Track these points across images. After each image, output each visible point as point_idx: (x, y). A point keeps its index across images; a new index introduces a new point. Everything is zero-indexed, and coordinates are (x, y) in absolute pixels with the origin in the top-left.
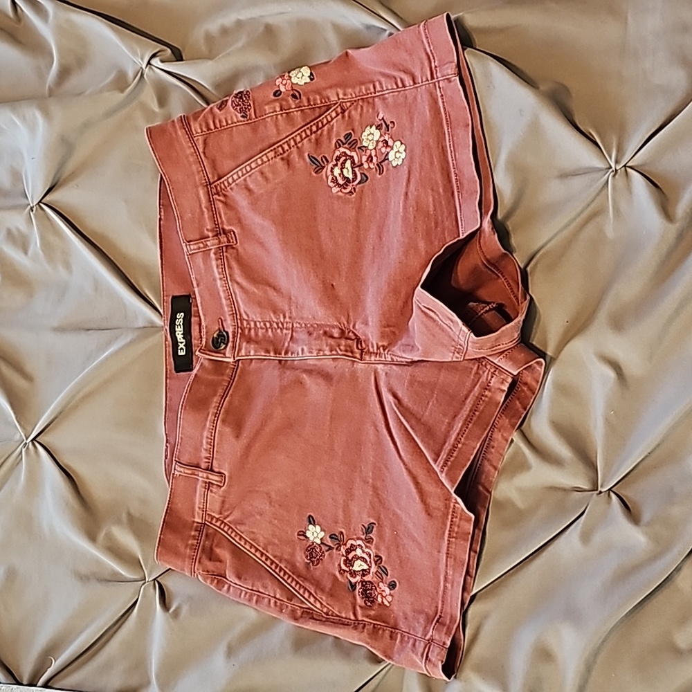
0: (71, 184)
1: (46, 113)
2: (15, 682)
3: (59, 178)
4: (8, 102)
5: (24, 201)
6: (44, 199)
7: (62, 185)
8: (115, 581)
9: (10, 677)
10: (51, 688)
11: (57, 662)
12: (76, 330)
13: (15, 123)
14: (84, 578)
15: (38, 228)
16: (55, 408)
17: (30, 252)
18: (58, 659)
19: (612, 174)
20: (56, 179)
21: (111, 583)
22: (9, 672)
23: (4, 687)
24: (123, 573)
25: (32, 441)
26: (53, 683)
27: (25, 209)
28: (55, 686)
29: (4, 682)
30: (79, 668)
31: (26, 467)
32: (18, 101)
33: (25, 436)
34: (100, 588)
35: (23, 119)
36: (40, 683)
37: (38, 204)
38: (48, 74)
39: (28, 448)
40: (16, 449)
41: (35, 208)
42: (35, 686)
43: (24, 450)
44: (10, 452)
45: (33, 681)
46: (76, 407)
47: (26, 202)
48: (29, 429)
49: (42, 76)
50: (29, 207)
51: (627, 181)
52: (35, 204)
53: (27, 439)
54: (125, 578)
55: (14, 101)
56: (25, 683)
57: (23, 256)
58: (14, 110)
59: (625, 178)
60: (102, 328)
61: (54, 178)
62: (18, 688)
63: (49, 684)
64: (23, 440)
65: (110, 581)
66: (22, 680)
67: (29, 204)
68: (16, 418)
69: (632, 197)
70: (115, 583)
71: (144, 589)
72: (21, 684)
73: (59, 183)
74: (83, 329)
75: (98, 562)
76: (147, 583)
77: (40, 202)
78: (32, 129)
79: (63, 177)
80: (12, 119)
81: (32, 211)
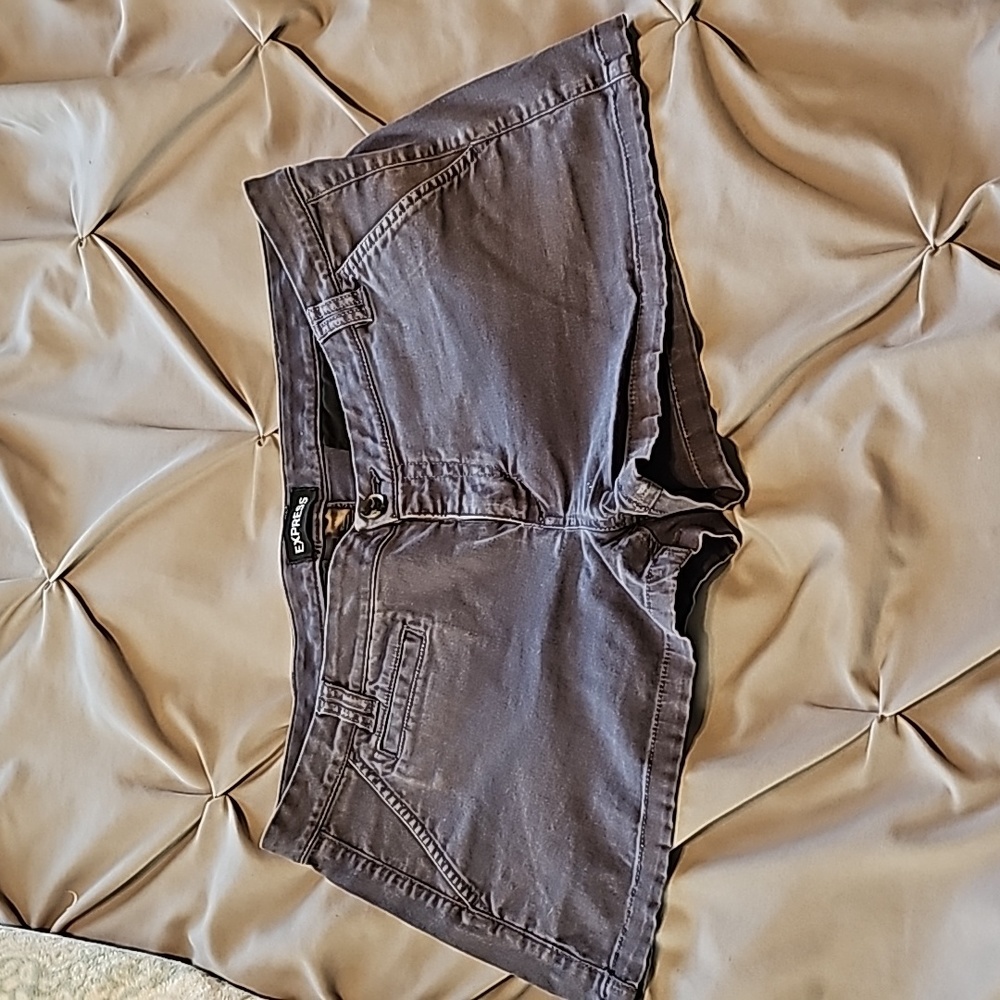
0: (140, 209)
1: (112, 102)
2: (19, 924)
3: (124, 199)
4: (55, 81)
5: (70, 230)
6: (99, 229)
7: (126, 210)
8: (169, 790)
9: (13, 916)
10: (70, 936)
11: (81, 900)
12: (129, 425)
13: (64, 113)
14: (127, 782)
15: (88, 271)
16: (91, 535)
17: (76, 304)
18: (82, 894)
19: (930, 251)
20: (117, 202)
21: (164, 793)
22: (12, 909)
23: (3, 930)
24: (182, 780)
25: (57, 580)
26: (75, 929)
27: (71, 241)
28: (76, 934)
29: (4, 922)
30: (111, 910)
31: (47, 617)
32: (71, 79)
33: (48, 571)
34: (147, 799)
35: (78, 108)
36: (55, 928)
37: (90, 235)
38: (114, 39)
39: (50, 590)
40: (36, 590)
41: (85, 241)
42: (48, 931)
43: (45, 592)
44: (26, 594)
45: (44, 924)
46: (122, 536)
47: (73, 231)
48: (54, 562)
49: (104, 43)
50: (76, 240)
51: (951, 264)
52: (85, 234)
53: (50, 576)
54: (185, 787)
55: (65, 80)
56: (33, 925)
57: (64, 309)
58: (64, 92)
59: (948, 258)
60: (167, 425)
61: (115, 199)
62: (23, 933)
63: (68, 931)
64: (46, 579)
65: (162, 790)
66: (29, 921)
67: (76, 235)
68: (38, 545)
69: (955, 286)
70: (170, 793)
71: (210, 806)
72: (28, 927)
73: (122, 207)
74: (141, 425)
75: (147, 760)
76: (215, 799)
77: (93, 232)
78: (91, 124)
79: (129, 199)
80: (61, 106)
81: (81, 245)
